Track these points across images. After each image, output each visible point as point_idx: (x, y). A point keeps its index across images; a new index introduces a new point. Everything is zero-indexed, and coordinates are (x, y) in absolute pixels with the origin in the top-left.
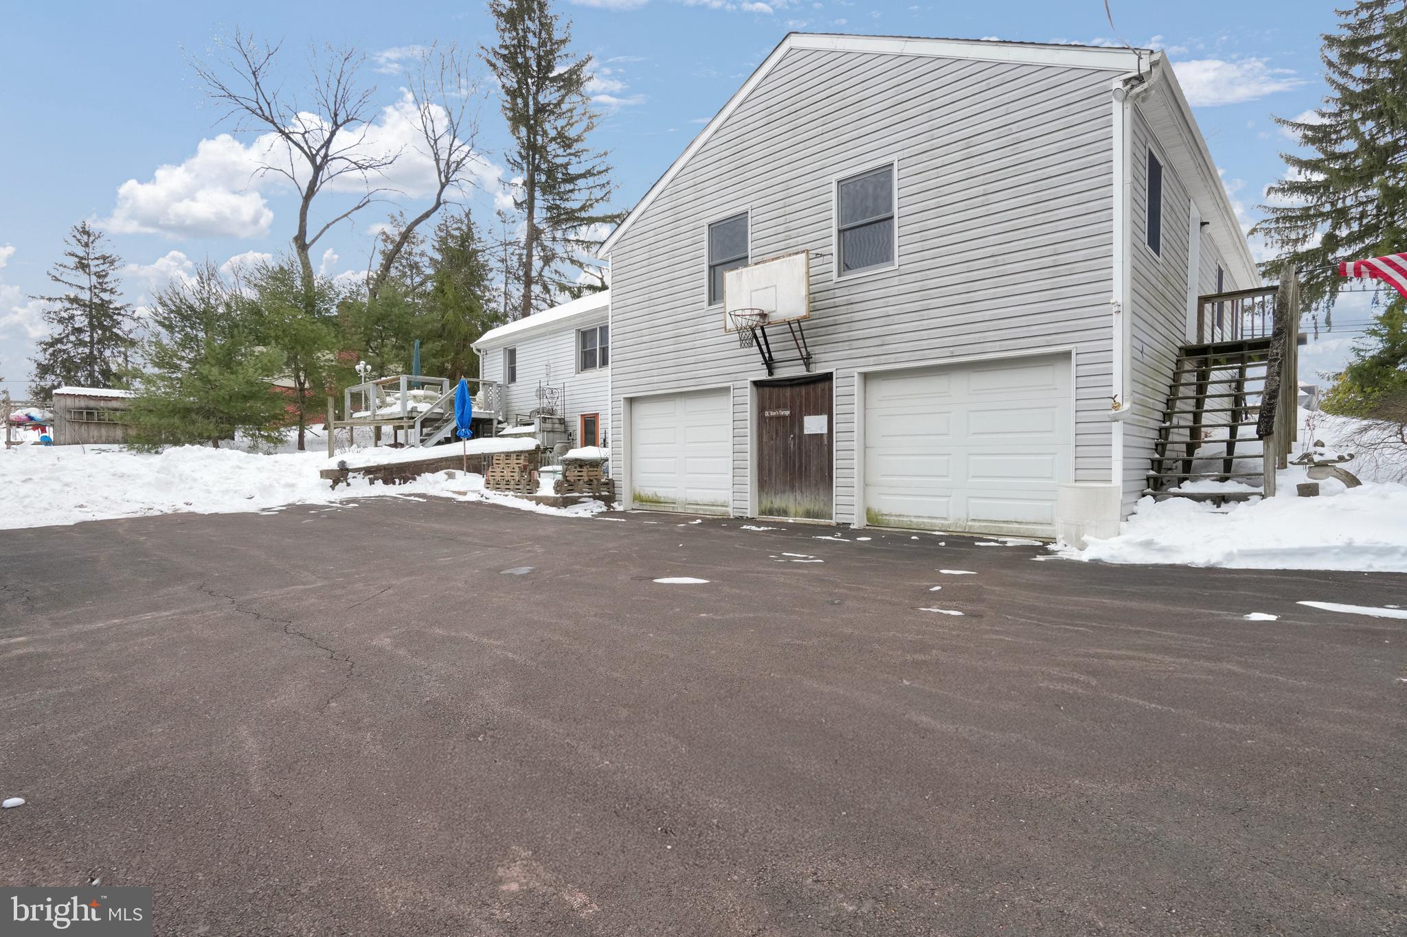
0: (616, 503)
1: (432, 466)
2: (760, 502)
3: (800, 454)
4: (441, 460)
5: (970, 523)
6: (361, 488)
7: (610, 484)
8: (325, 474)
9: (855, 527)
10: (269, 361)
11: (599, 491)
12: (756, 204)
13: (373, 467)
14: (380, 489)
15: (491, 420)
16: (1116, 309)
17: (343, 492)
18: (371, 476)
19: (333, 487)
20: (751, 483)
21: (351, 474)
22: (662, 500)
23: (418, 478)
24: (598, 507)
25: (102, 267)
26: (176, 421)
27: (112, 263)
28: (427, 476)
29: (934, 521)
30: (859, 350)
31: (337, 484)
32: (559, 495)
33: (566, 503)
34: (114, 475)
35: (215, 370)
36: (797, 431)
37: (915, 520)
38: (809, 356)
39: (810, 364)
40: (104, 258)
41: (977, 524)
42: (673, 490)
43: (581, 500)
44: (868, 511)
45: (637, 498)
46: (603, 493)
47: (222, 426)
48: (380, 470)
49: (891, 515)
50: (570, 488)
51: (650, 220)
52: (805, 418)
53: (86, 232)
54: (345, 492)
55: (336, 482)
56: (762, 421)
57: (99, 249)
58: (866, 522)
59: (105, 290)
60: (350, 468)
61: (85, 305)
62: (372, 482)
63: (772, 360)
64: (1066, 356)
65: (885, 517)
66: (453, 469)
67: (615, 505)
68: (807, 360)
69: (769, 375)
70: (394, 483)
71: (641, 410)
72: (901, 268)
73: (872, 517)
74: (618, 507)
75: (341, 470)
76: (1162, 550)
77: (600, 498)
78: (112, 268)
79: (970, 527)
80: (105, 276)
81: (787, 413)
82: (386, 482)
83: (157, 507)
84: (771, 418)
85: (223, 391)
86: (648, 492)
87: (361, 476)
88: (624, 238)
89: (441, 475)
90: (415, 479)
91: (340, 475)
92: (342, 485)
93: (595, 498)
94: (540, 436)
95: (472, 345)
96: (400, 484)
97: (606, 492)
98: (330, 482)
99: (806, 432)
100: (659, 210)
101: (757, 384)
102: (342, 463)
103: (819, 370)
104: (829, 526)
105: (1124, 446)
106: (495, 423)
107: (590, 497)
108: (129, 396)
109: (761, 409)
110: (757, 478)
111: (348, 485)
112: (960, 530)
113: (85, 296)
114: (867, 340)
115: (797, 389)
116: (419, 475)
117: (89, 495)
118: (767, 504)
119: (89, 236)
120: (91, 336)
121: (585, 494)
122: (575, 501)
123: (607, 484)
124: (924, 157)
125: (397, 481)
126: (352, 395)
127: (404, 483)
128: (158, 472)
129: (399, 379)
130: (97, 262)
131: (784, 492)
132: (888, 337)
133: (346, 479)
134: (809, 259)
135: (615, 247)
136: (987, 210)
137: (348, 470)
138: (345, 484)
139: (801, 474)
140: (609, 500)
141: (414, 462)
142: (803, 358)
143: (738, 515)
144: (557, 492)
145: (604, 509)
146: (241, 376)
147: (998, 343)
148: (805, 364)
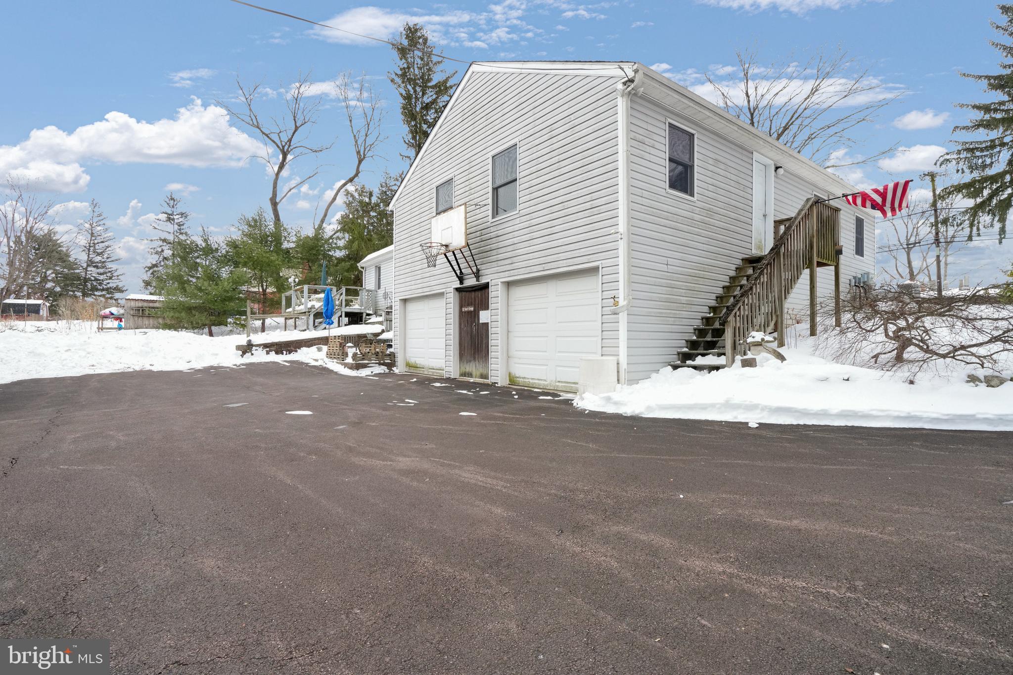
0: (395, 368)
1: (309, 343)
2: (460, 368)
3: (478, 336)
4: (315, 339)
5: (557, 384)
6: (260, 357)
7: (392, 356)
8: (239, 348)
9: (499, 385)
10: (238, 277)
11: (383, 360)
12: (456, 173)
13: (269, 343)
14: (273, 357)
15: (362, 313)
16: (620, 237)
17: (248, 359)
18: (268, 349)
19: (242, 356)
20: (454, 355)
21: (254, 348)
22: (418, 366)
23: (299, 350)
24: (382, 369)
25: (181, 220)
26: (183, 314)
27: (186, 217)
28: (304, 349)
29: (540, 382)
30: (502, 267)
31: (245, 354)
32: (354, 362)
33: (358, 367)
34: (117, 347)
35: (206, 283)
36: (477, 321)
37: (531, 381)
38: (478, 270)
39: (479, 276)
40: (182, 214)
41: (560, 384)
42: (423, 359)
43: (369, 365)
44: (510, 374)
45: (408, 365)
46: (386, 361)
47: (212, 317)
48: (274, 345)
49: (520, 378)
50: (363, 357)
51: (412, 185)
52: (481, 312)
53: (172, 199)
54: (250, 359)
55: (244, 353)
56: (461, 313)
57: (180, 208)
58: (508, 382)
59: (181, 233)
60: (254, 344)
61: (170, 243)
62: (268, 353)
63: (463, 274)
64: (595, 270)
65: (517, 379)
66: (323, 345)
67: (394, 369)
68: (477, 275)
69: (460, 284)
70: (283, 354)
71: (411, 307)
72: (521, 212)
73: (512, 380)
74: (396, 370)
75: (248, 345)
76: (616, 403)
77: (384, 364)
78: (186, 219)
79: (557, 386)
80: (183, 225)
81: (472, 309)
82: (277, 353)
83: (133, 367)
84: (465, 312)
85: (210, 296)
86: (412, 361)
87: (261, 349)
88: (401, 197)
89: (314, 348)
90: (296, 351)
91: (247, 349)
92: (248, 355)
93: (380, 364)
94: (385, 323)
95: (358, 265)
96: (286, 354)
97: (390, 361)
98: (240, 353)
99: (480, 322)
100: (416, 178)
101: (457, 289)
102: (250, 341)
103: (483, 280)
104: (488, 385)
105: (628, 331)
106: (364, 315)
107: (376, 363)
108: (161, 299)
109: (461, 306)
110: (458, 352)
111: (252, 354)
112: (552, 388)
113: (171, 238)
114: (506, 260)
115: (477, 293)
116: (299, 348)
117: (100, 359)
118: (463, 370)
119: (174, 201)
120: (173, 263)
121: (373, 362)
122: (364, 366)
123: (389, 355)
124: (531, 138)
125: (285, 352)
126: (286, 297)
127: (289, 353)
128: (143, 346)
129: (303, 288)
130: (177, 217)
131: (470, 361)
132: (514, 258)
133: (251, 351)
134: (466, 208)
135: (397, 203)
136: (560, 172)
137: (253, 345)
138: (250, 354)
139: (478, 351)
140: (390, 366)
141: (296, 341)
142: (474, 273)
143: (448, 376)
144: (353, 360)
145: (387, 371)
146: (221, 287)
147: (565, 261)
148: (476, 277)
